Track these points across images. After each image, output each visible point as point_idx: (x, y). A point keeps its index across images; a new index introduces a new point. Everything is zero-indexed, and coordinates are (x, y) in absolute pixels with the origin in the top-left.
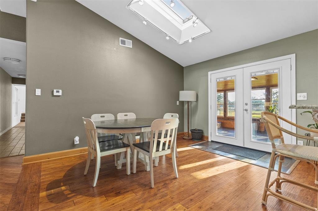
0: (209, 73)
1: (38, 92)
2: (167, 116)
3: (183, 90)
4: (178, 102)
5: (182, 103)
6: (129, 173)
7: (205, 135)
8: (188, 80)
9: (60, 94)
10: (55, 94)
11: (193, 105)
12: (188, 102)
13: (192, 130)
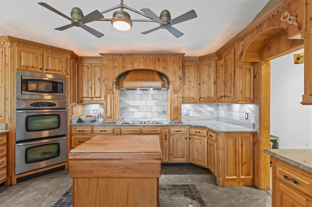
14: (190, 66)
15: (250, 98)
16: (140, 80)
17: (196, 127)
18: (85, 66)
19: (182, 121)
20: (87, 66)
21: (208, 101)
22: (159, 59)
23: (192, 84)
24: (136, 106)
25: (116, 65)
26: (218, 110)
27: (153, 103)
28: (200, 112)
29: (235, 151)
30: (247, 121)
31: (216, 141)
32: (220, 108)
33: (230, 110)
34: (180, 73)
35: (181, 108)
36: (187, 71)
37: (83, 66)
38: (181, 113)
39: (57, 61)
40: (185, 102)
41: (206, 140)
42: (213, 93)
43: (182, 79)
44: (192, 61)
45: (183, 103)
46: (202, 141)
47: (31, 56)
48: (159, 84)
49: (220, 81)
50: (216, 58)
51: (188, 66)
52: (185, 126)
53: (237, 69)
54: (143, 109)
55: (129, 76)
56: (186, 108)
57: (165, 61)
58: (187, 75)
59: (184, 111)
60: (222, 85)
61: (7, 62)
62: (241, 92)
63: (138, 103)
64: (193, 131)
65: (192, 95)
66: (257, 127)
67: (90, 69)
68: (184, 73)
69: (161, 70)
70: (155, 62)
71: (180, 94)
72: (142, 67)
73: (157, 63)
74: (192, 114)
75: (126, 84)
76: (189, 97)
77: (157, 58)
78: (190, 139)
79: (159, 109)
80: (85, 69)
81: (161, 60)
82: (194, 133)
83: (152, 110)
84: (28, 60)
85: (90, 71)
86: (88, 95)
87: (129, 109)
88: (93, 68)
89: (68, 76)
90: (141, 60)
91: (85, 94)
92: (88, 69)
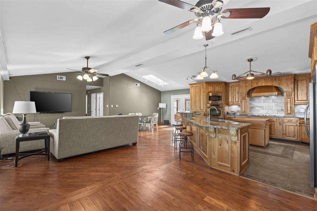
0: (172, 96)
1: (112, 106)
2: (154, 114)
3: (161, 103)
4: (158, 108)
5: (160, 109)
6: (144, 130)
7: (170, 122)
8: (163, 98)
9: (117, 106)
10: (116, 106)
11: (165, 109)
12: (163, 108)
13: (164, 121)
22: (275, 79)
25: (247, 85)
27: (273, 104)
34: (292, 86)
35: (293, 107)
38: (293, 110)
39: (220, 87)
48: (276, 93)
54: (266, 108)
55: (255, 90)
56: (302, 107)
57: (280, 80)
61: (204, 91)
63: (261, 105)
67: (233, 88)
69: (277, 85)
71: (293, 99)
72: (263, 85)
73: (274, 82)
75: (254, 94)
77: (274, 78)
78: (299, 126)
79: (279, 108)
80: (230, 88)
81: (277, 80)
82: (302, 122)
83: (272, 109)
84: (210, 89)
85: (233, 89)
86: (232, 101)
87: (256, 108)
88: (234, 87)
89: (223, 93)
90: (263, 81)
91: (230, 100)
92: (232, 88)
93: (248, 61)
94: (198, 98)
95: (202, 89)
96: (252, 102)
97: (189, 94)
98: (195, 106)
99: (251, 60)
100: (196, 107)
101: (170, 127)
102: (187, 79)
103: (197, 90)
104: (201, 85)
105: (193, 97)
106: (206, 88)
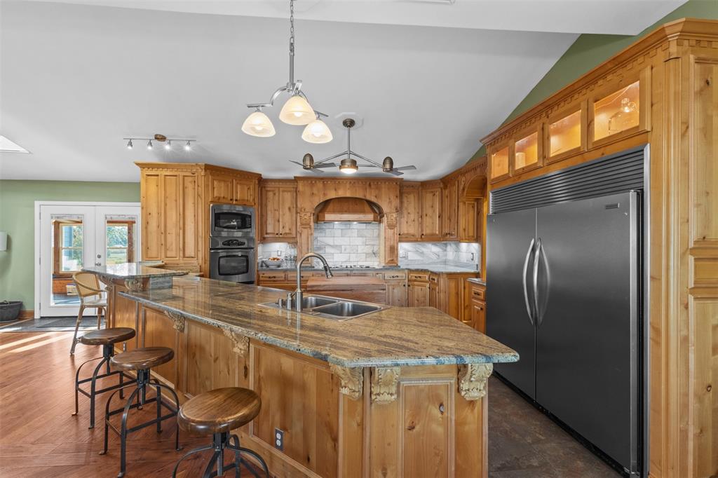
0: (37, 203)
7: (28, 308)
14: (409, 193)
15: (473, 236)
16: (346, 211)
17: (417, 271)
18: (269, 191)
19: (399, 265)
20: (273, 191)
21: (432, 239)
22: (370, 185)
23: (412, 216)
24: (337, 246)
25: (315, 192)
26: (445, 250)
27: (359, 241)
28: (422, 253)
29: (457, 294)
30: (473, 262)
31: (438, 284)
32: (449, 248)
33: (458, 250)
34: (396, 202)
35: (397, 247)
36: (405, 200)
37: (267, 191)
38: (397, 254)
39: (246, 188)
40: (402, 239)
41: (428, 285)
42: (437, 229)
43: (399, 210)
44: (412, 186)
45: (400, 241)
46: (423, 288)
47: (222, 184)
48: (370, 217)
49: (446, 216)
50: (442, 185)
51: (407, 193)
52: (403, 270)
53: (461, 204)
54: (345, 250)
55: (331, 207)
56: (404, 248)
57: (378, 188)
58: (405, 205)
59: (401, 252)
60: (447, 221)
61: (199, 193)
62: (464, 230)
63: (338, 241)
64: (413, 275)
65: (412, 231)
66: (480, 268)
67: (277, 194)
68: (401, 202)
69: (373, 199)
70: (366, 189)
71: (396, 230)
72: (348, 195)
73: (368, 190)
74: (412, 256)
75: (328, 217)
76: (408, 234)
77: (368, 183)
78: (409, 286)
79: (368, 249)
80: (270, 194)
81: (372, 186)
82: (414, 278)
83: (357, 251)
84: (220, 190)
85: (277, 198)
86: (274, 229)
87: (326, 250)
88: (281, 193)
89: (256, 206)
90: (348, 186)
91: (270, 229)
92: (275, 194)
93: (345, 123)
94: (173, 217)
95: (190, 186)
96: (320, 235)
97: (139, 202)
98: (164, 245)
99: (349, 123)
100: (166, 250)
101: (30, 328)
102: (130, 144)
103: (171, 190)
104: (185, 174)
105: (154, 210)
106: (207, 186)
